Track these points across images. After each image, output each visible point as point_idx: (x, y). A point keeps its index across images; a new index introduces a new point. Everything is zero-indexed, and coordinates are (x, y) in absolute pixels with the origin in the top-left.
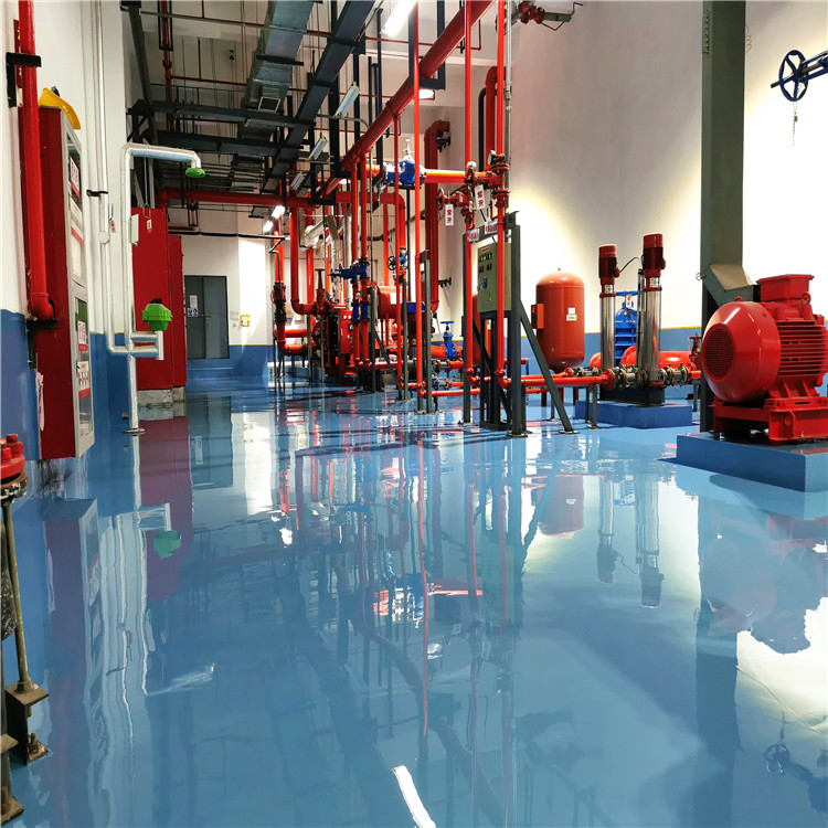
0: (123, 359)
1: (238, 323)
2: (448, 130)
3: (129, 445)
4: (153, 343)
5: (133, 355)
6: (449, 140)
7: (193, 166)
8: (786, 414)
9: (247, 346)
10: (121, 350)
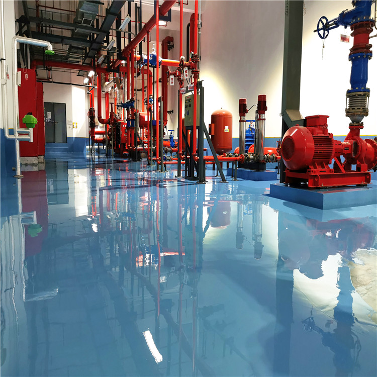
0: (13, 141)
1: (71, 126)
2: (173, 41)
3: (16, 183)
4: (28, 134)
5: (18, 139)
6: (173, 46)
7: (49, 49)
8: (316, 176)
9: (76, 138)
10: (12, 137)
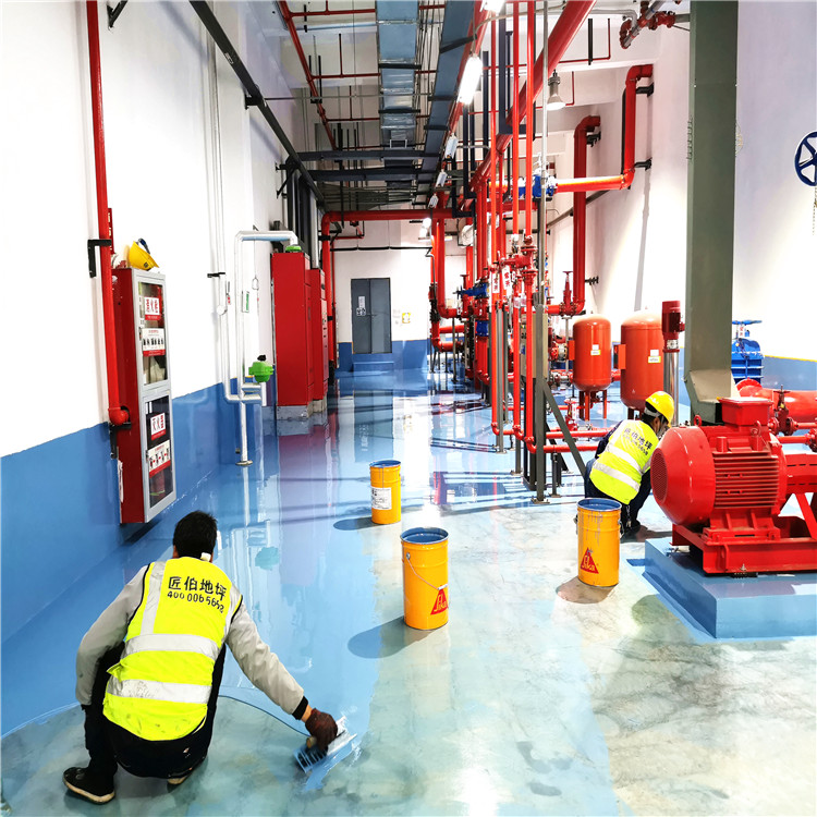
1: (400, 320)
2: (598, 125)
5: (243, 402)
6: (599, 136)
7: (292, 243)
8: (722, 547)
9: (408, 342)
10: (235, 398)
